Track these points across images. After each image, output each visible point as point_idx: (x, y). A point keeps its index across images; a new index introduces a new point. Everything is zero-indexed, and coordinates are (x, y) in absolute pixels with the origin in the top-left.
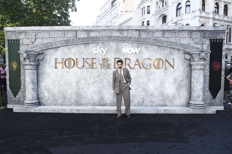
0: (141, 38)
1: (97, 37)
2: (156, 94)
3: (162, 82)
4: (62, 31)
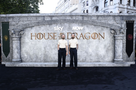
0: (84, 21)
1: (57, 20)
2: (93, 54)
3: (97, 48)
4: (35, 16)
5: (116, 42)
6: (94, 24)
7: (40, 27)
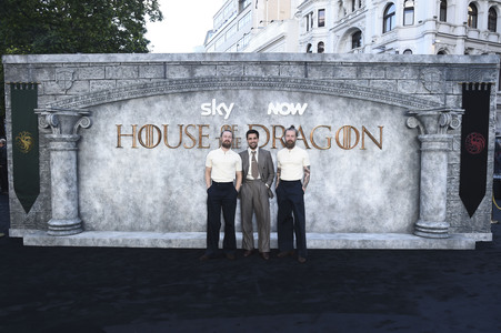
0: (309, 82)
1: (211, 78)
2: (342, 204)
3: (356, 179)
4: (133, 64)
5: (424, 160)
6: (346, 94)
7: (149, 105)
